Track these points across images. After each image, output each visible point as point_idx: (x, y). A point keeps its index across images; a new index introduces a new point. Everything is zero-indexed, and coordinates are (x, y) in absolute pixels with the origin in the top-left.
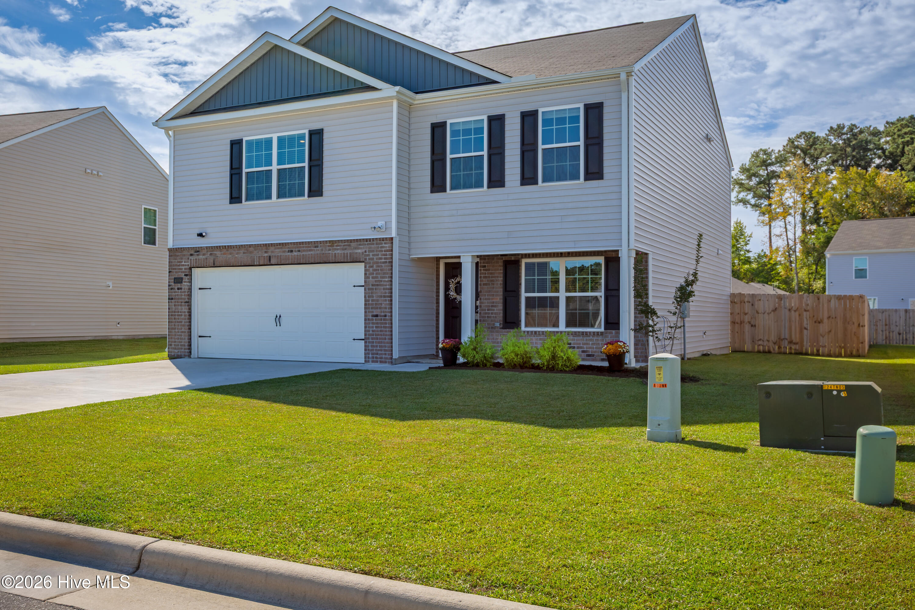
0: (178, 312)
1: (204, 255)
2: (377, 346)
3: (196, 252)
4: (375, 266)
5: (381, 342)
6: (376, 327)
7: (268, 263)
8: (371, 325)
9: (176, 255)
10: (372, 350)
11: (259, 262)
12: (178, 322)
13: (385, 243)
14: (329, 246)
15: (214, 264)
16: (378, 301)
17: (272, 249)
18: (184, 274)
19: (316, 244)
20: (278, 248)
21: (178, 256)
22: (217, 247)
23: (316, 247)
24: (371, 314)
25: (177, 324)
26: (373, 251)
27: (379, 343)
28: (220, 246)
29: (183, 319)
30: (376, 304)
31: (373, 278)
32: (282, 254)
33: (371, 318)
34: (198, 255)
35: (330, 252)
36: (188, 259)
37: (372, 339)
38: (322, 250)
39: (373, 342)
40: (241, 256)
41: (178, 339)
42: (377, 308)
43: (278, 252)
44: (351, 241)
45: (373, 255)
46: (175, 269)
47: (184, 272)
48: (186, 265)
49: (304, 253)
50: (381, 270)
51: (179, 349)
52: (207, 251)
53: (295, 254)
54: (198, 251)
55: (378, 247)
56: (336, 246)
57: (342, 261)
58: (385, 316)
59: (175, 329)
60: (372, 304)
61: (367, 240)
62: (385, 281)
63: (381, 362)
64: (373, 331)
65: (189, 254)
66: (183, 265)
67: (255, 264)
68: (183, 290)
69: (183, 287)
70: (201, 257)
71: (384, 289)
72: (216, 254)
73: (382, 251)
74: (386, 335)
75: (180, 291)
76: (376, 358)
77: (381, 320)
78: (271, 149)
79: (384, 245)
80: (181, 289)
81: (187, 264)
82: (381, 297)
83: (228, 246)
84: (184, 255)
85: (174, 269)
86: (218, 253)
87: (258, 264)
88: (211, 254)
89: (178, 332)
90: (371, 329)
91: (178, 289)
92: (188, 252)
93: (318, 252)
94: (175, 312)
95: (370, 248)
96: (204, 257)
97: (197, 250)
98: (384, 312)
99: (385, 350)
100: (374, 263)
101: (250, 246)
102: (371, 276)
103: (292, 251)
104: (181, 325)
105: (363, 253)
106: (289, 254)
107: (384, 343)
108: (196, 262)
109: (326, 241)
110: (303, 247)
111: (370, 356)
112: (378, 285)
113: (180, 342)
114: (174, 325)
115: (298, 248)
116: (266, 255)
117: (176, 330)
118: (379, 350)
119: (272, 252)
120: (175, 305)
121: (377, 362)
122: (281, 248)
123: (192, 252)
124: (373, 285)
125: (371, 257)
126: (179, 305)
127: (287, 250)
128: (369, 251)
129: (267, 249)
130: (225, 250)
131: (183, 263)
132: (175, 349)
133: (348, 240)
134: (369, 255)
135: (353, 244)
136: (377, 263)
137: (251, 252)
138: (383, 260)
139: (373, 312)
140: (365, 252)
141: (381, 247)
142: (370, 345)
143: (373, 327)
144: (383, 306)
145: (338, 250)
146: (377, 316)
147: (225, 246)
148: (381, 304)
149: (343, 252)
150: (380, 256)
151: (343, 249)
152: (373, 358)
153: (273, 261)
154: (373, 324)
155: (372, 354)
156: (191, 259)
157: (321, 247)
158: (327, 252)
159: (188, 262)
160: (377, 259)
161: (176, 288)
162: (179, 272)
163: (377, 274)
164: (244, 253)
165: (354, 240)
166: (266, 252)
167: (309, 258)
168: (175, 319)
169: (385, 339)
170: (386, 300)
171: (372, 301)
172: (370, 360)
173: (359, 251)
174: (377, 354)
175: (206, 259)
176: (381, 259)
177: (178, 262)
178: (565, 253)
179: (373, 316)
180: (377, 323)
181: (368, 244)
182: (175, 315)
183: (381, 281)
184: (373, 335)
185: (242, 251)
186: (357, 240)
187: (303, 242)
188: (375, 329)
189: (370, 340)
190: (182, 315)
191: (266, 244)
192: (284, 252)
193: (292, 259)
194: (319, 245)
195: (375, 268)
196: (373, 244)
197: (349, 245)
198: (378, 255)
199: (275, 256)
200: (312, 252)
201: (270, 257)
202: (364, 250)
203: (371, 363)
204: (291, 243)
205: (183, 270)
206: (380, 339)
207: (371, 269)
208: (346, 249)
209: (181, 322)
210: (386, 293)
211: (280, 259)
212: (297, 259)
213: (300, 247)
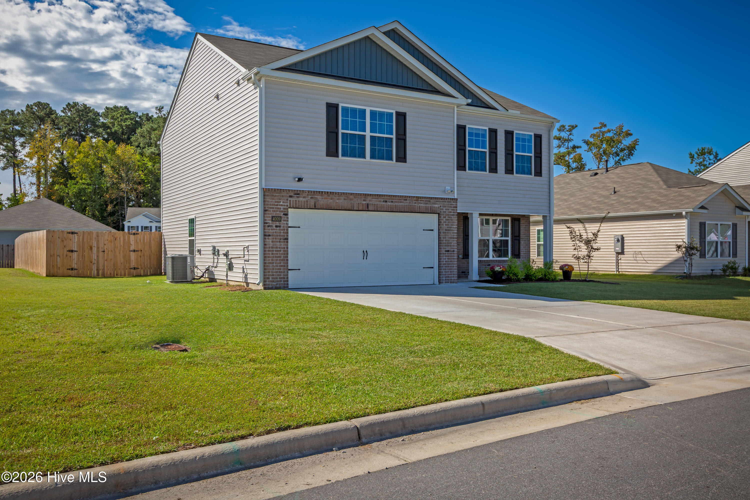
0: (277, 248)
1: (304, 197)
2: (448, 272)
3: (295, 194)
4: (447, 217)
5: (451, 269)
6: (448, 259)
7: (367, 209)
8: (444, 257)
9: (273, 196)
10: (445, 274)
11: (358, 208)
12: (276, 257)
13: (453, 202)
14: (415, 200)
15: (315, 206)
16: (449, 241)
17: (369, 198)
18: (282, 213)
19: (405, 198)
20: (375, 198)
21: (276, 196)
22: (319, 192)
23: (405, 200)
24: (444, 250)
25: (275, 258)
26: (445, 207)
27: (450, 269)
28: (322, 192)
29: (282, 254)
30: (448, 243)
31: (446, 225)
32: (378, 203)
33: (444, 252)
34: (297, 197)
35: (416, 204)
36: (287, 200)
37: (445, 267)
38: (410, 203)
39: (446, 269)
40: (341, 202)
41: (277, 272)
42: (448, 246)
43: (374, 201)
44: (431, 198)
45: (446, 209)
46: (273, 208)
47: (282, 212)
48: (285, 206)
49: (396, 204)
50: (451, 220)
51: (278, 281)
52: (308, 195)
53: (390, 204)
54: (299, 194)
55: (449, 204)
56: (420, 201)
57: (425, 212)
58: (454, 251)
59: (273, 263)
60: (446, 243)
61: (442, 199)
62: (453, 228)
63: (451, 282)
64: (446, 261)
65: (288, 195)
66: (282, 205)
67: (355, 209)
68: (282, 228)
69: (282, 225)
70: (301, 199)
71: (453, 233)
72: (317, 198)
73: (451, 207)
74: (454, 264)
75: (278, 228)
76: (448, 280)
77: (451, 254)
78: (365, 118)
79: (452, 203)
80: (280, 226)
81: (286, 204)
82: (451, 238)
83: (330, 192)
84: (283, 196)
85: (271, 208)
86: (319, 197)
87: (357, 209)
88: (312, 198)
89: (277, 266)
90: (444, 260)
91: (276, 226)
92: (287, 194)
93: (407, 204)
94: (272, 248)
95: (444, 204)
96: (304, 199)
97: (297, 193)
98: (453, 248)
99: (454, 274)
100: (446, 215)
101: (351, 194)
102: (444, 224)
103: (386, 202)
104: (280, 260)
105: (439, 207)
106: (384, 203)
107: (453, 269)
108: (296, 204)
109: (414, 197)
110: (395, 199)
111: (444, 278)
112: (449, 230)
113: (278, 275)
114: (272, 260)
115: (391, 199)
116: (364, 202)
117: (275, 265)
118: (450, 274)
119: (370, 201)
120: (272, 242)
121: (448, 282)
122: (377, 198)
123: (292, 194)
124: (446, 230)
125: (444, 210)
126: (277, 242)
127: (382, 200)
128: (443, 207)
129: (365, 198)
130: (326, 196)
131: (282, 203)
132: (274, 281)
133: (429, 197)
134: (443, 209)
135: (432, 201)
136: (448, 215)
137: (351, 199)
138: (452, 214)
139: (446, 248)
140: (441, 207)
141: (451, 204)
142: (444, 271)
143: (446, 259)
144: (452, 244)
145: (421, 203)
146: (448, 251)
147: (328, 192)
148: (451, 243)
149: (425, 205)
150: (450, 211)
151: (425, 204)
152: (446, 280)
153: (371, 208)
154: (446, 256)
155: (445, 277)
156: (290, 201)
157: (409, 200)
158: (414, 205)
159: (287, 203)
160: (448, 212)
161: (274, 225)
162: (277, 211)
163: (448, 222)
164: (344, 199)
165: (434, 198)
166: (364, 200)
167: (400, 207)
168: (272, 254)
169: (454, 267)
170: (454, 241)
171: (445, 241)
172: (444, 281)
173: (436, 206)
174: (449, 277)
175: (307, 201)
176: (451, 212)
177: (275, 202)
178: (494, 214)
179: (446, 251)
180: (449, 256)
181: (442, 202)
182: (273, 251)
183: (451, 227)
184: (446, 264)
185: (343, 198)
186: (436, 198)
187: (396, 196)
188: (447, 260)
189: (444, 268)
190: (281, 251)
191: (366, 194)
192: (380, 201)
193: (386, 208)
194: (408, 199)
195: (447, 218)
196: (446, 202)
197: (430, 201)
198: (449, 209)
199: (372, 204)
200: (402, 204)
201: (368, 204)
202: (439, 206)
203: (444, 283)
204: (387, 195)
205: (282, 210)
206: (451, 267)
207: (444, 219)
208: (427, 204)
209: (280, 257)
210: (454, 236)
211: (377, 206)
212: (391, 208)
213: (393, 199)
